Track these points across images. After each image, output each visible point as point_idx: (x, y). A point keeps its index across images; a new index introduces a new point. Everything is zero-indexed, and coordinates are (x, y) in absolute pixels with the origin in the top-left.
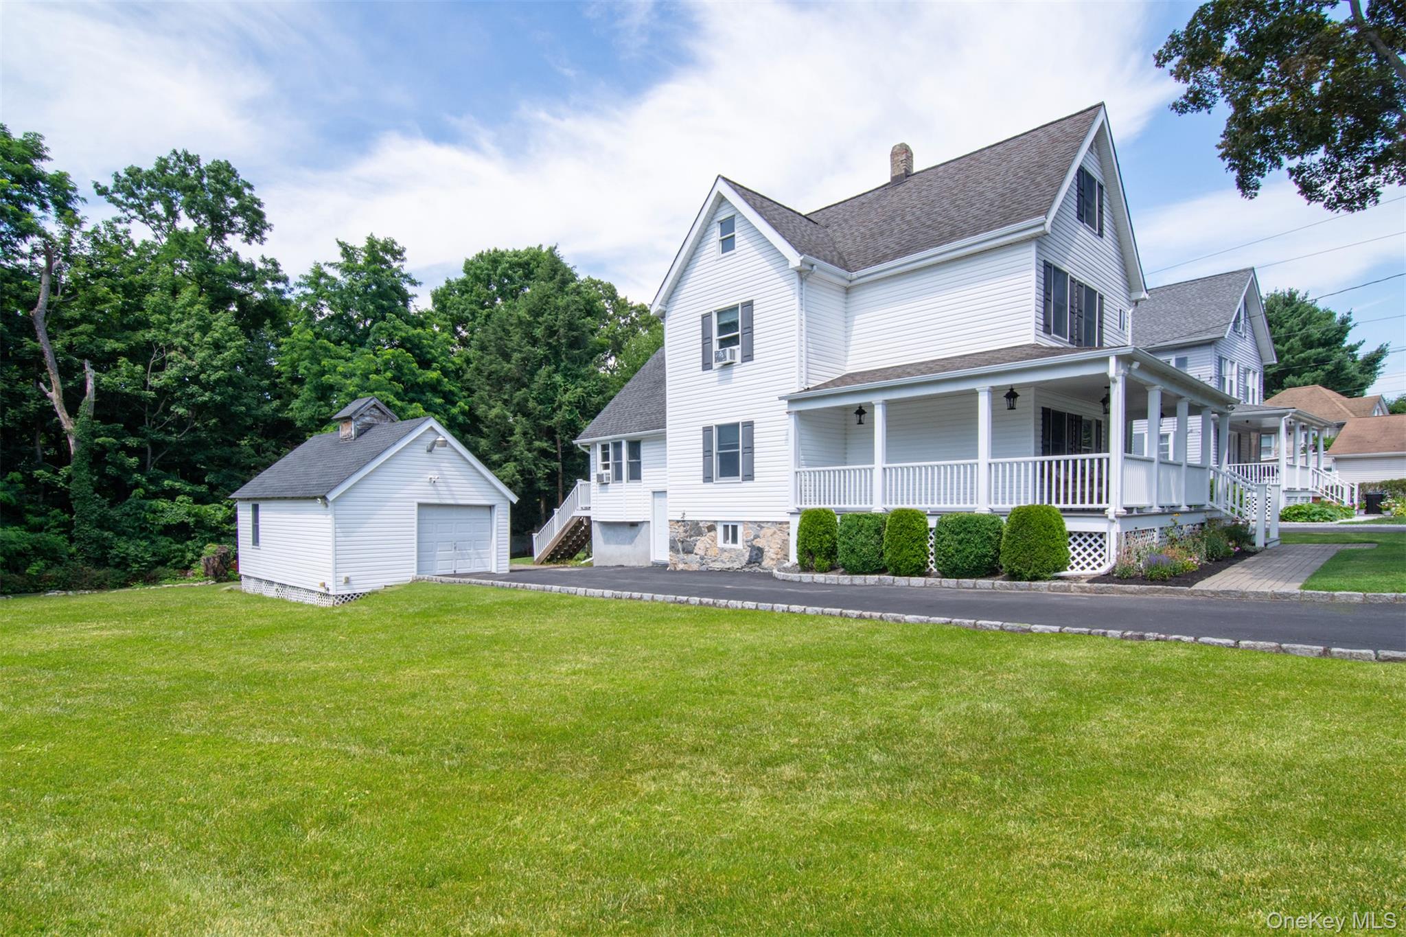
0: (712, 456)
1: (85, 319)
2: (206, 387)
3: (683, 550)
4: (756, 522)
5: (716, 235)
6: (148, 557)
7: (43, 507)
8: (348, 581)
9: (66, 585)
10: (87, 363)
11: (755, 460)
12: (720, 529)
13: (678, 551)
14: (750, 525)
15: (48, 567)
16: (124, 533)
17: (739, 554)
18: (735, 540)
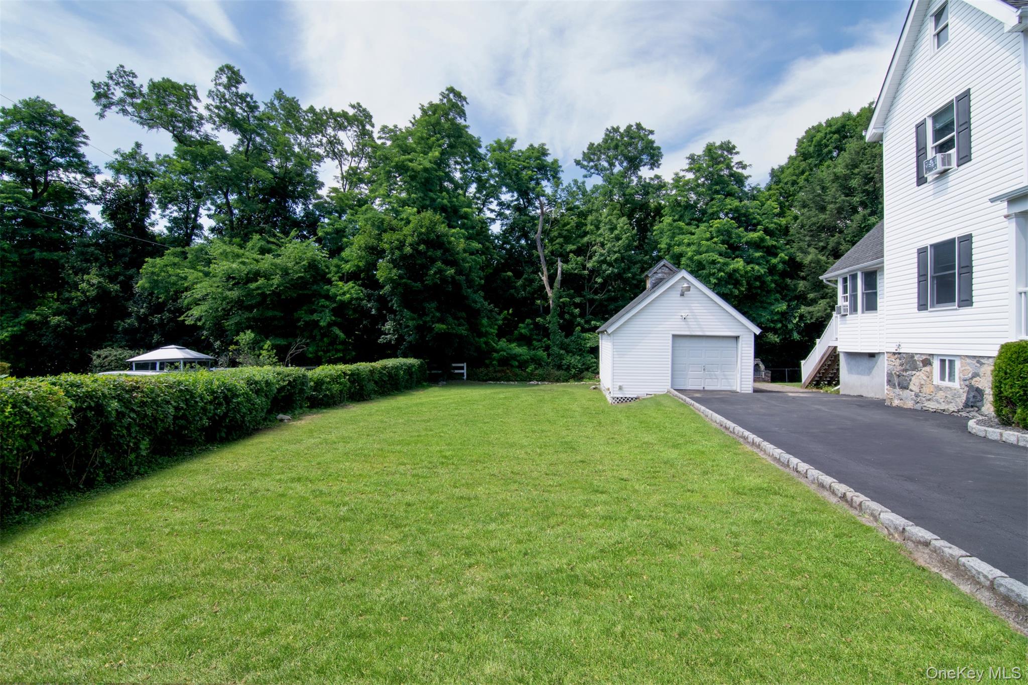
0: (927, 280)
1: (560, 235)
2: (610, 264)
3: (899, 385)
4: (974, 357)
5: (930, 28)
6: (579, 366)
7: (540, 337)
8: (620, 388)
9: (543, 379)
10: (559, 259)
11: (974, 281)
12: (936, 364)
13: (894, 386)
14: (968, 361)
15: (536, 369)
16: (571, 352)
17: (956, 395)
18: (952, 377)
